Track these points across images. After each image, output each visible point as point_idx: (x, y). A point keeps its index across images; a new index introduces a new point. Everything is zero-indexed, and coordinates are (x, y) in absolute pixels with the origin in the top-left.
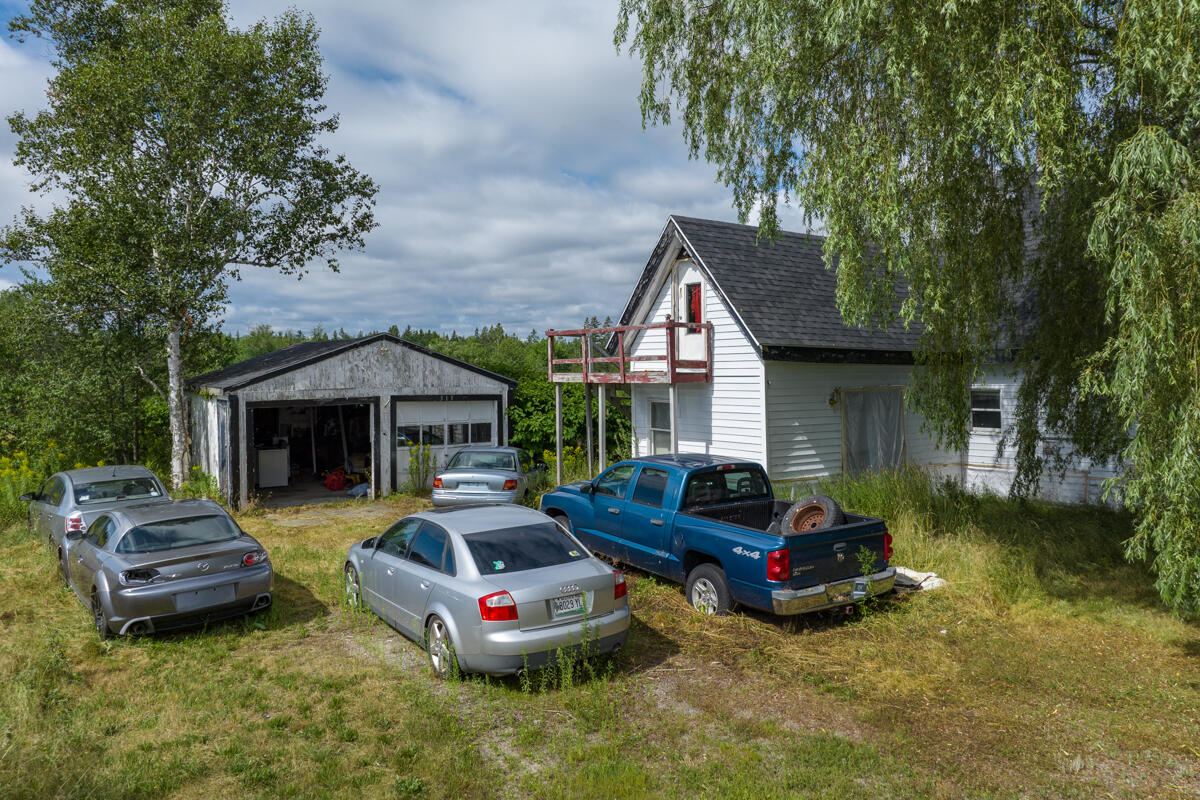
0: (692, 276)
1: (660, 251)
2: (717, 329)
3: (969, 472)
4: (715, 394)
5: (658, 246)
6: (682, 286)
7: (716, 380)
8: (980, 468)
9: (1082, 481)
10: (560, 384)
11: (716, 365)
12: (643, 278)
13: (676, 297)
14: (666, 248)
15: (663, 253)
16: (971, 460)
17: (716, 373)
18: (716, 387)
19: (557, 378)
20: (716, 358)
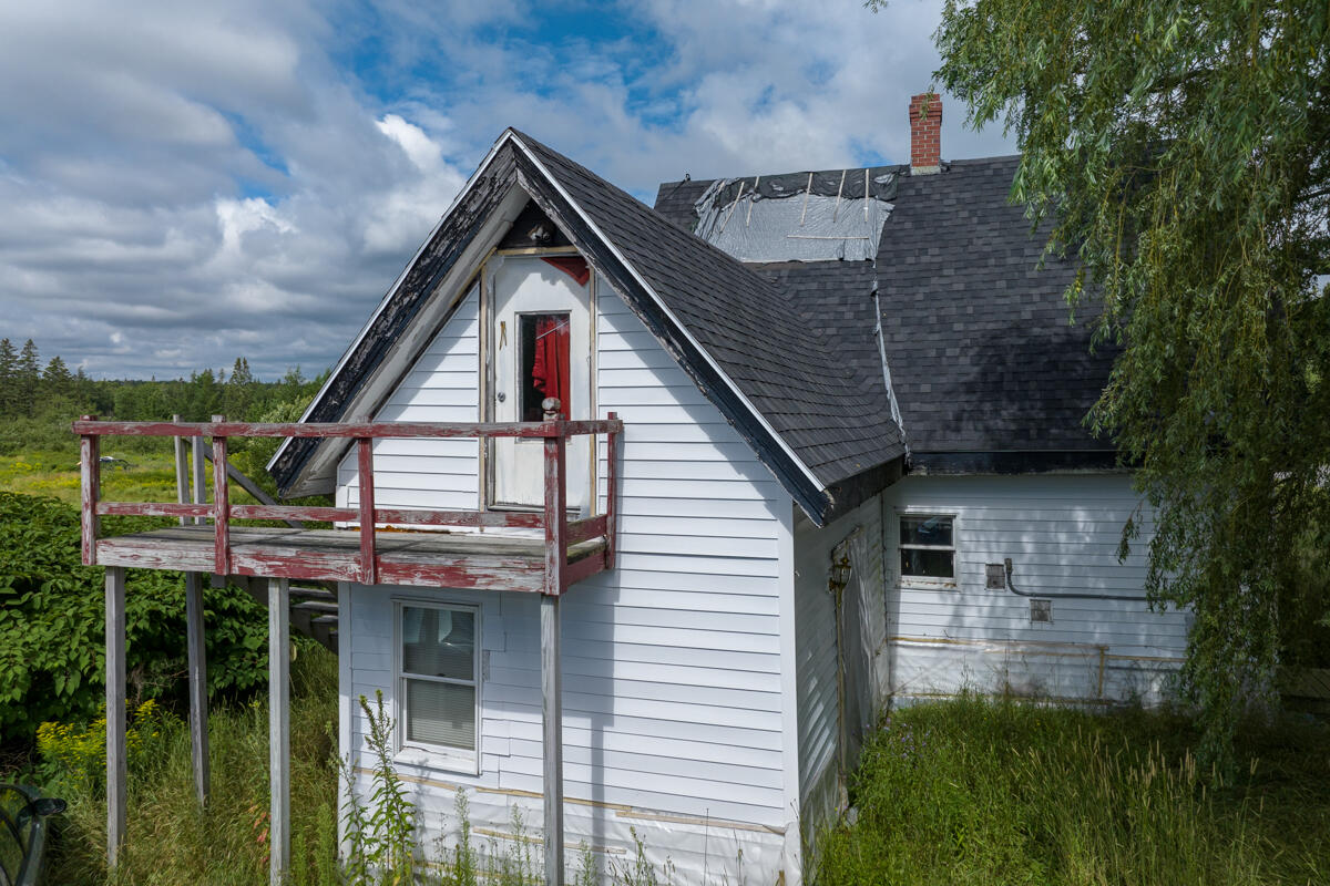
0: (539, 291)
1: (463, 222)
2: (630, 433)
3: (901, 651)
4: (625, 598)
5: (461, 209)
6: (509, 315)
7: (625, 562)
8: (921, 644)
9: (1096, 661)
10: (124, 575)
11: (626, 525)
12: (404, 290)
13: (488, 343)
14: (482, 215)
15: (474, 228)
16: (902, 631)
17: (625, 544)
18: (626, 580)
19: (111, 554)
20: (627, 507)
